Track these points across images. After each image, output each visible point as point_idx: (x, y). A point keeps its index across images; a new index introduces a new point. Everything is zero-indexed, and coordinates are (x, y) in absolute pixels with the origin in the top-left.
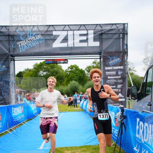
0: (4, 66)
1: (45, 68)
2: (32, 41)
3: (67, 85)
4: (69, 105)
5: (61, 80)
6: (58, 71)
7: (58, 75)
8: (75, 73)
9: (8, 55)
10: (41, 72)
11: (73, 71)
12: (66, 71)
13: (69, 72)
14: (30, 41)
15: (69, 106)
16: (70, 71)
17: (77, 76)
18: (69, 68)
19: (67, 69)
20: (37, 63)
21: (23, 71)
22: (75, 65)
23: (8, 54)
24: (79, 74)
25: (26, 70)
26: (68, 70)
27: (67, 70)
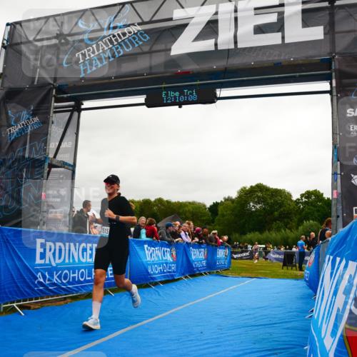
0: (36, 119)
1: (258, 197)
2: (115, 43)
3: (297, 228)
4: (284, 265)
5: (286, 220)
6: (283, 202)
7: (282, 209)
8: (314, 206)
9: (49, 87)
10: (251, 204)
11: (312, 203)
12: (297, 202)
13: (302, 203)
14: (111, 46)
15: (285, 268)
16: (305, 201)
17: (318, 211)
18: (302, 196)
19: (299, 197)
20: (245, 188)
21: (221, 202)
22: (316, 191)
23: (50, 84)
24: (323, 208)
25: (226, 200)
26: (302, 199)
27: (298, 199)
